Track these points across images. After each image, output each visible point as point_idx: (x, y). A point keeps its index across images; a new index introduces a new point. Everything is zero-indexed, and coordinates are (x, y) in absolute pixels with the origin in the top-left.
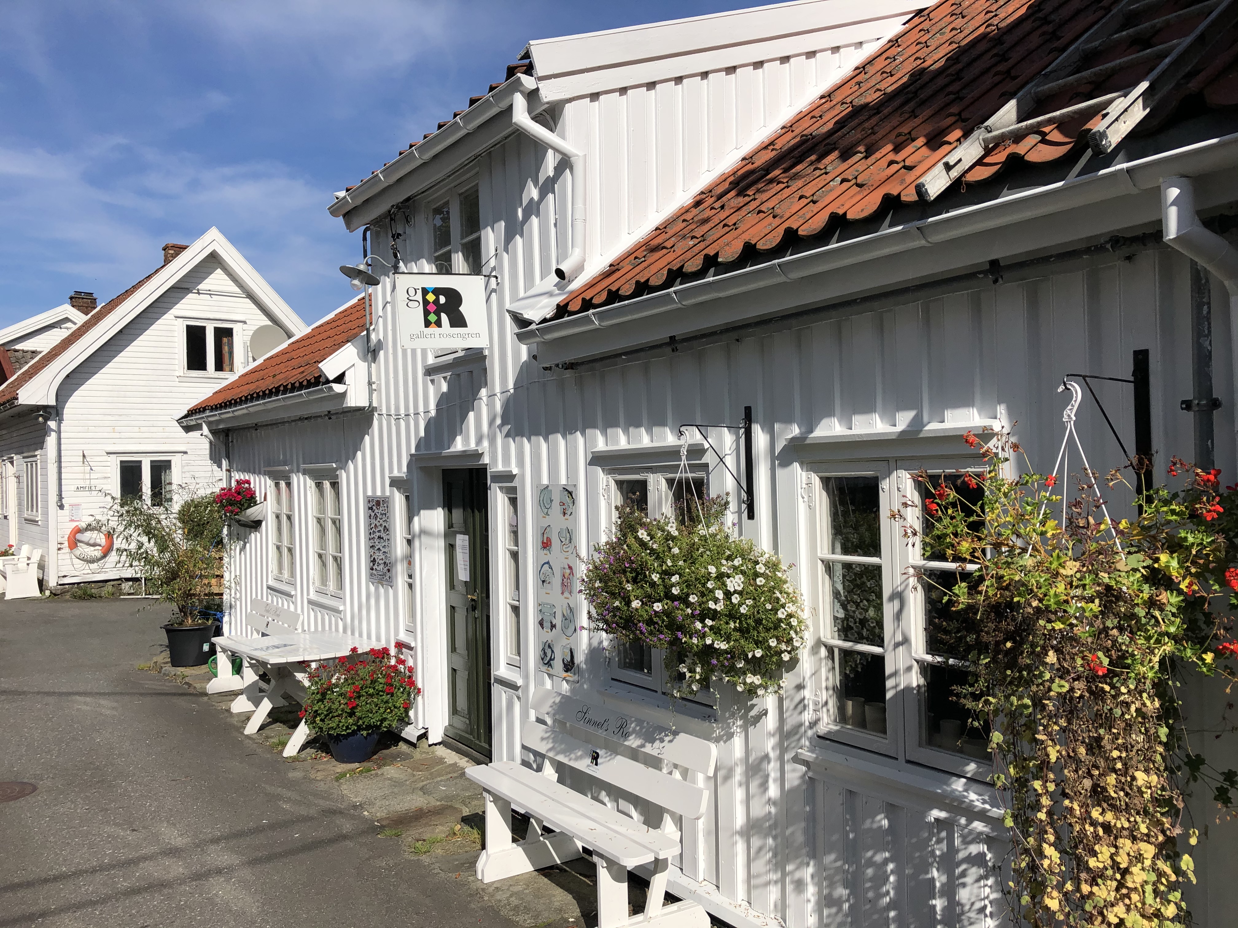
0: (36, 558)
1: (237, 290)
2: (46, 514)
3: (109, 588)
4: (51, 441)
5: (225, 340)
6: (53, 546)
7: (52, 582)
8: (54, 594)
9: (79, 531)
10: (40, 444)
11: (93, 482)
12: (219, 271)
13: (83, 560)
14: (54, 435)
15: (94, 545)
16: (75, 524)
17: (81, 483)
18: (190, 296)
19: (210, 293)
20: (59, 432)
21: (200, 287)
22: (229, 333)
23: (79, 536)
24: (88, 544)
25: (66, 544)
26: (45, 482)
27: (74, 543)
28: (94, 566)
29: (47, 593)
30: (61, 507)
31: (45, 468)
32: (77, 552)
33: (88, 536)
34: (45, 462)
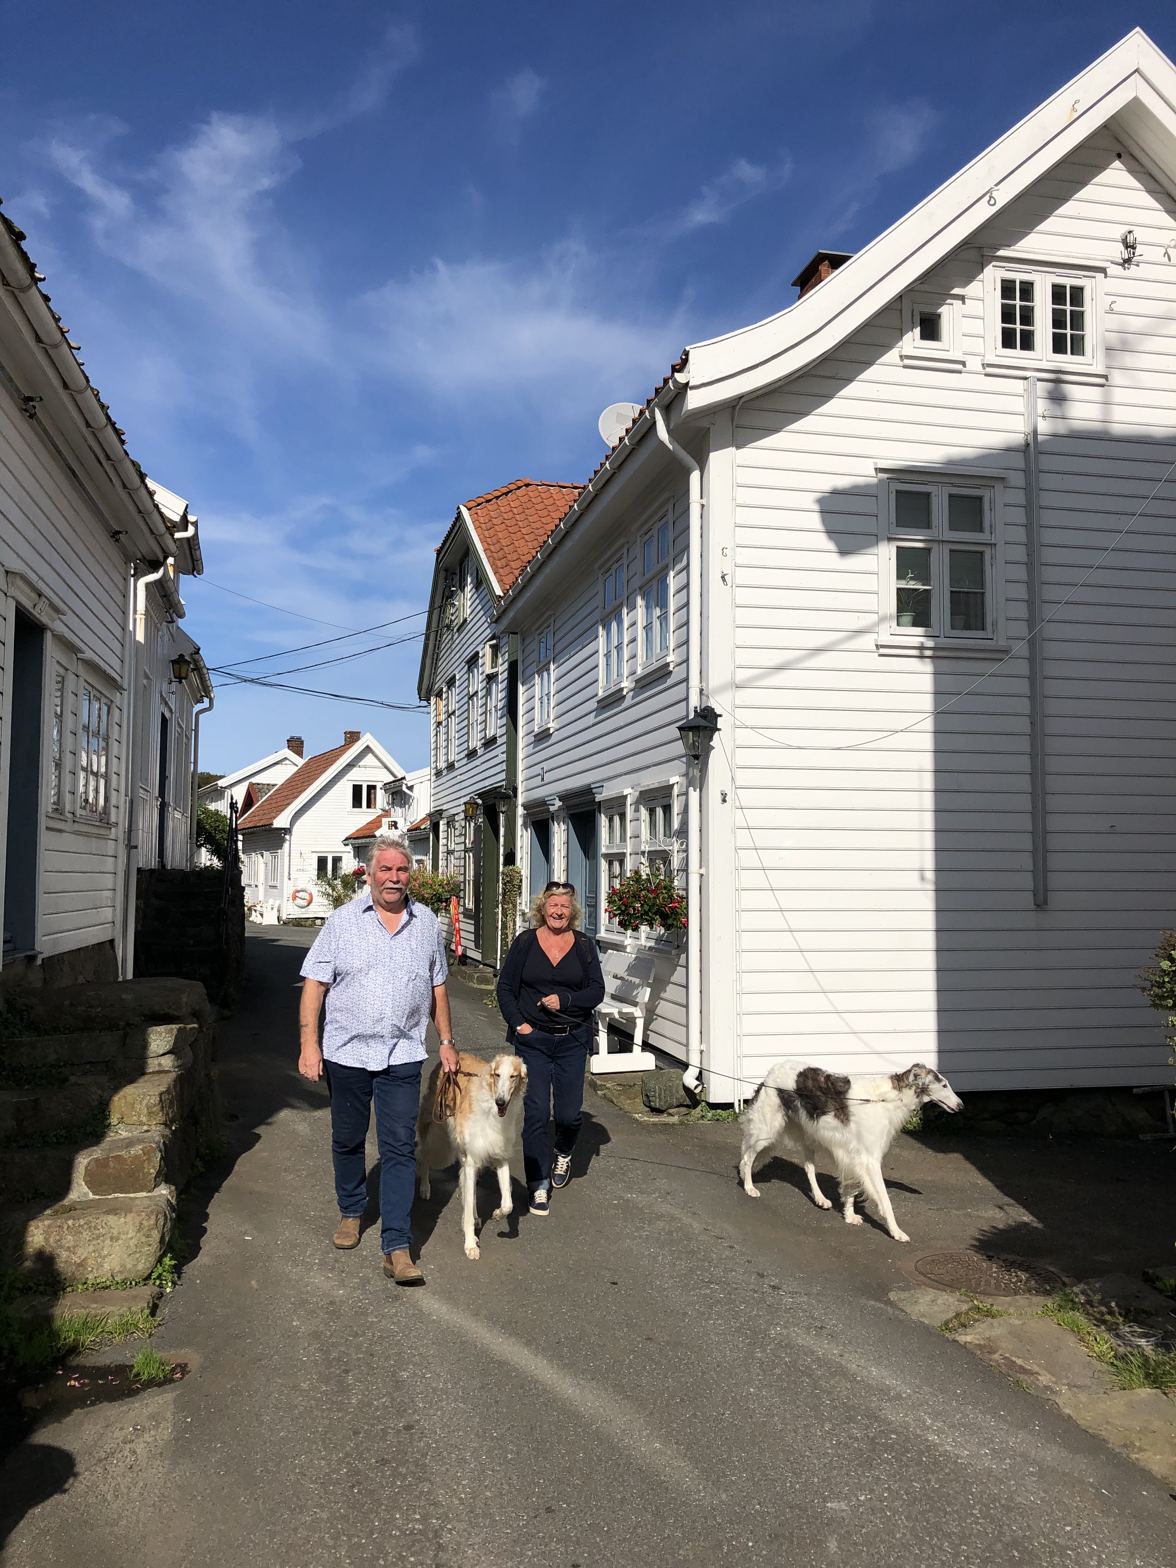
0: (276, 905)
1: (380, 765)
2: (282, 883)
3: (310, 922)
4: (286, 845)
5: (373, 791)
6: (285, 899)
7: (284, 917)
8: (284, 923)
9: (298, 891)
10: (280, 847)
11: (305, 867)
12: (370, 754)
13: (298, 906)
14: (288, 842)
15: (304, 899)
16: (295, 888)
17: (299, 867)
18: (355, 768)
19: (365, 767)
20: (290, 841)
21: (360, 764)
22: (374, 787)
23: (297, 894)
24: (301, 898)
25: (291, 898)
26: (283, 866)
27: (294, 898)
28: (303, 910)
29: (282, 922)
30: (290, 879)
31: (282, 859)
32: (296, 902)
33: (300, 894)
34: (283, 856)
